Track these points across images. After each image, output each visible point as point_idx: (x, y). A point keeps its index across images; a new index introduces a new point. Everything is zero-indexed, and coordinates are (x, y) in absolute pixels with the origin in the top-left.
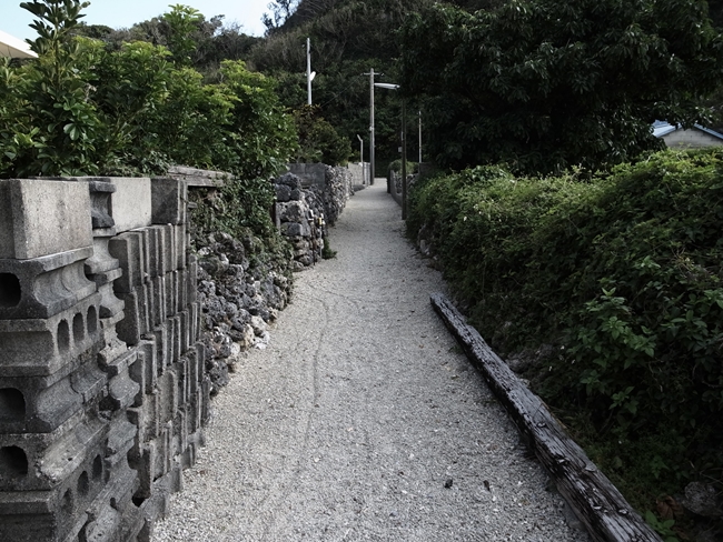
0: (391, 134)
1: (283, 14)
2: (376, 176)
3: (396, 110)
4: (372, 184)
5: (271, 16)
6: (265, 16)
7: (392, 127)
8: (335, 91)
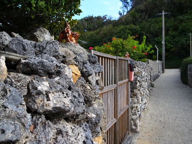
0: (171, 48)
1: (126, 10)
2: (166, 68)
3: (174, 37)
4: (163, 72)
5: (122, 12)
6: (119, 12)
7: (172, 44)
8: (144, 31)
